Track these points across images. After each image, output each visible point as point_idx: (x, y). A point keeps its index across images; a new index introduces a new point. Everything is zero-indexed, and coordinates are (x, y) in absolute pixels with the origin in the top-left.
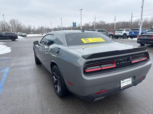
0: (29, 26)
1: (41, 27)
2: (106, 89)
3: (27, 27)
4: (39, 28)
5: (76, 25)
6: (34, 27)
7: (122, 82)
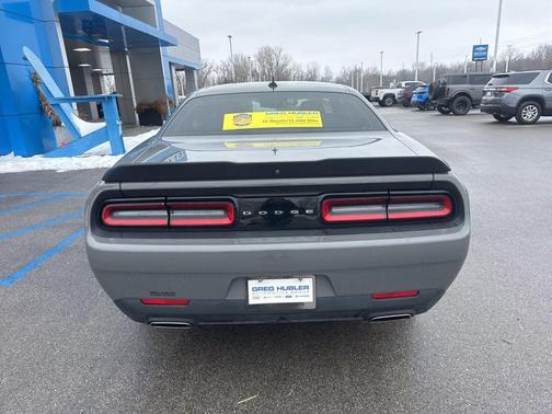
0: (311, 67)
1: (352, 68)
2: (178, 296)
3: (305, 71)
4: (345, 74)
5: (486, 56)
6: (327, 69)
7: (252, 284)
